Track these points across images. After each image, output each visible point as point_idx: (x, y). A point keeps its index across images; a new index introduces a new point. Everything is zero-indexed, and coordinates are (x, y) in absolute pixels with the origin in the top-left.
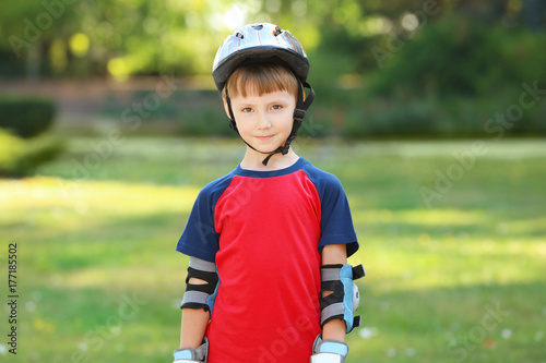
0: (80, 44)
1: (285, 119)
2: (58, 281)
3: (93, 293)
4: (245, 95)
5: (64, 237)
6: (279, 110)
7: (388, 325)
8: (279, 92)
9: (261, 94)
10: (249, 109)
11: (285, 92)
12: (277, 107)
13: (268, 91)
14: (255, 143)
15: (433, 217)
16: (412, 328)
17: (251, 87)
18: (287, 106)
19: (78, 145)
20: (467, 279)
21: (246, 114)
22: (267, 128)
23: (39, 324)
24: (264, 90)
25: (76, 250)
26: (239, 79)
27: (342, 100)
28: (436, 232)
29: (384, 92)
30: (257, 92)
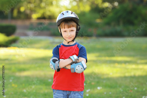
0: (22, 9)
1: (74, 34)
2: (18, 74)
3: (27, 77)
4: (64, 28)
5: (19, 63)
6: (73, 32)
7: (105, 86)
8: (73, 27)
9: (68, 28)
10: (65, 31)
11: (74, 27)
12: (72, 31)
13: (70, 27)
14: (67, 39)
15: (120, 59)
16: (111, 87)
17: (66, 26)
18: (74, 30)
19: (22, 38)
20: (127, 75)
21: (65, 32)
22: (70, 36)
23: (13, 85)
24: (69, 27)
25: (22, 66)
26: (63, 24)
27: (97, 26)
28: (120, 62)
29: (108, 24)
30: (67, 28)
